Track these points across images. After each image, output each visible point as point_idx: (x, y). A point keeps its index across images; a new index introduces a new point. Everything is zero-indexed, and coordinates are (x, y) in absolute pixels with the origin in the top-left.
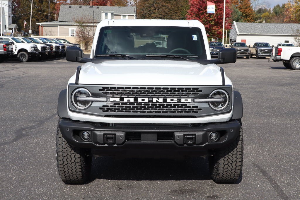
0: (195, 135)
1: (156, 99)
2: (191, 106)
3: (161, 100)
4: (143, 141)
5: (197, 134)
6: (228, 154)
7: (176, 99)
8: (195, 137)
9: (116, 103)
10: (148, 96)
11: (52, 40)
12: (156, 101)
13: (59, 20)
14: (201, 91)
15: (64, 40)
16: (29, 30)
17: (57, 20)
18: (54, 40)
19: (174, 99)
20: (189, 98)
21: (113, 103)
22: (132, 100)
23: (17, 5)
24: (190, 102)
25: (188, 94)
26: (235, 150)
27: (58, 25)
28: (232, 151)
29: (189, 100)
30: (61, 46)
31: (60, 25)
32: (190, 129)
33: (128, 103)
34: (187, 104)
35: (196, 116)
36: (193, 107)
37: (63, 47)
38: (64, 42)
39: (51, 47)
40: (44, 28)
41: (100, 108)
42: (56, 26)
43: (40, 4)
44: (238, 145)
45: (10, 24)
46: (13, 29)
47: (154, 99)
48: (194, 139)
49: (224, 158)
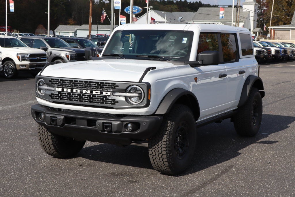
0: (111, 123)
1: (85, 91)
2: (110, 99)
3: (89, 92)
4: (78, 125)
5: (113, 123)
6: (155, 146)
7: (99, 92)
8: (111, 126)
9: (59, 92)
10: (80, 88)
11: (276, 44)
12: (85, 93)
13: (292, 23)
14: (118, 86)
15: (290, 44)
16: (268, 34)
17: (290, 23)
18: (278, 44)
19: (98, 92)
20: (109, 91)
21: (58, 92)
22: (69, 90)
23: (266, 9)
24: (110, 95)
25: (107, 88)
26: (160, 143)
27: (290, 29)
28: (158, 143)
29: (109, 93)
30: (282, 50)
31: (292, 29)
32: (109, 119)
33: (67, 93)
34: (107, 96)
35: (114, 107)
36: (111, 99)
37: (285, 51)
38: (291, 47)
39: (269, 51)
40: (276, 31)
41: (50, 96)
42: (289, 30)
43: (288, 7)
44: (163, 139)
45: (255, 28)
46: (256, 33)
47: (84, 90)
48: (110, 127)
49: (151, 149)
